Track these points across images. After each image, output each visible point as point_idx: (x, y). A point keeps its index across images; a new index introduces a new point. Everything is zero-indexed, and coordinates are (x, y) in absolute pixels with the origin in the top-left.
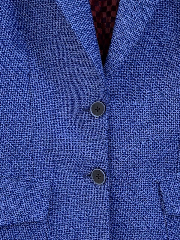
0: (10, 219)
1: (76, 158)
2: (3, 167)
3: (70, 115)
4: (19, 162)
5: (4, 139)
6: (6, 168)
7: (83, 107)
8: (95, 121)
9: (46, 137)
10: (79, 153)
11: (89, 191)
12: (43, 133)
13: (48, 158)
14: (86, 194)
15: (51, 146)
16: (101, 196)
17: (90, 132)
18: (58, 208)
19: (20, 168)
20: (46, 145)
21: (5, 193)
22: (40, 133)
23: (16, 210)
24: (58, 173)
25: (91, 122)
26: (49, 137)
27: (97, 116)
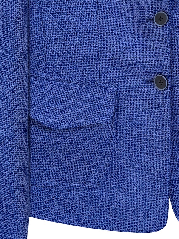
0: (77, 121)
1: (140, 64)
2: (71, 72)
3: (135, 24)
4: (86, 67)
5: (72, 46)
6: (74, 73)
7: (147, 16)
8: (158, 30)
10: (143, 60)
11: (152, 96)
12: (109, 41)
13: (114, 64)
14: (149, 99)
16: (162, 101)
17: (153, 41)
18: (122, 111)
19: (87, 74)
21: (72, 97)
22: (106, 41)
23: (82, 113)
24: (123, 78)
25: (154, 31)
26: (115, 45)
27: (160, 26)
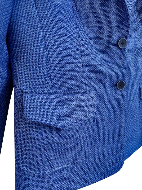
9: (91, 63)
15: (94, 69)
20: (91, 69)
